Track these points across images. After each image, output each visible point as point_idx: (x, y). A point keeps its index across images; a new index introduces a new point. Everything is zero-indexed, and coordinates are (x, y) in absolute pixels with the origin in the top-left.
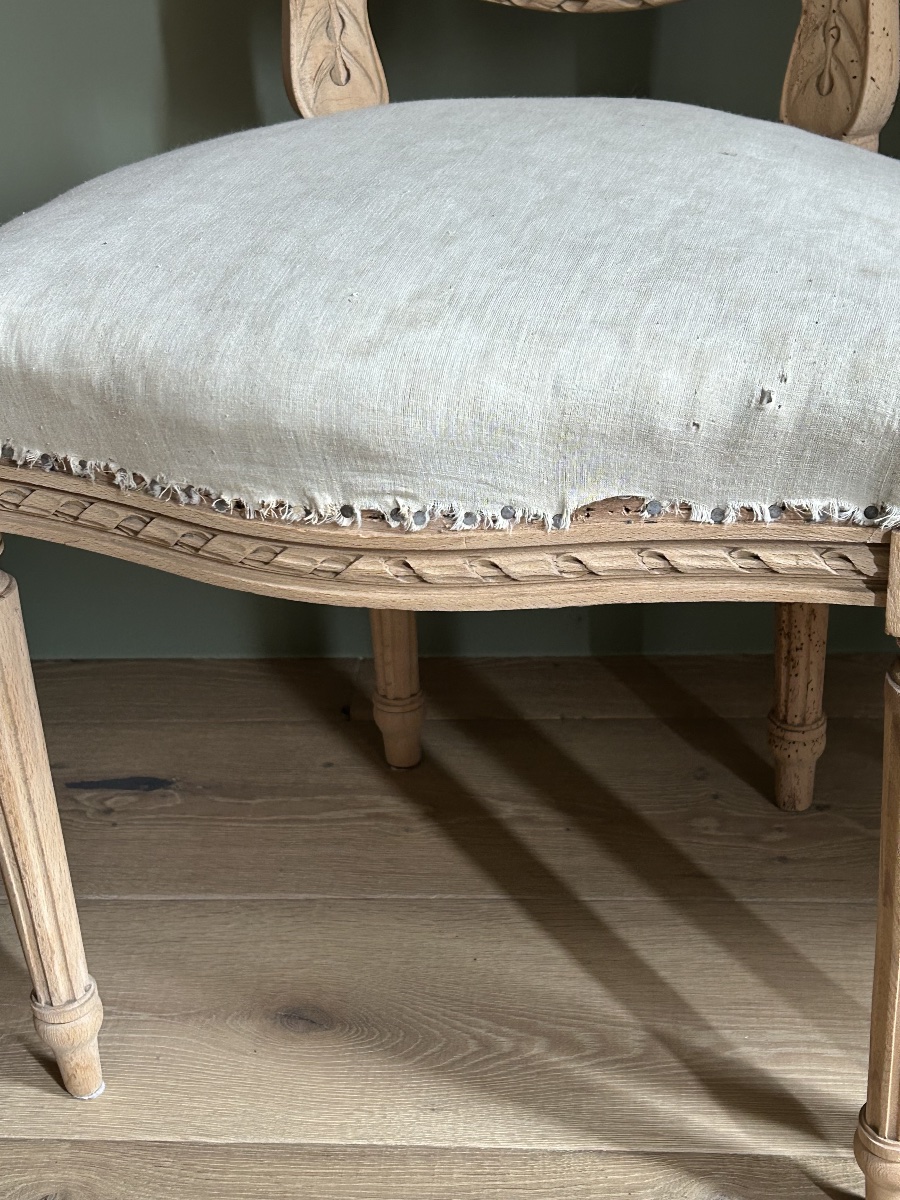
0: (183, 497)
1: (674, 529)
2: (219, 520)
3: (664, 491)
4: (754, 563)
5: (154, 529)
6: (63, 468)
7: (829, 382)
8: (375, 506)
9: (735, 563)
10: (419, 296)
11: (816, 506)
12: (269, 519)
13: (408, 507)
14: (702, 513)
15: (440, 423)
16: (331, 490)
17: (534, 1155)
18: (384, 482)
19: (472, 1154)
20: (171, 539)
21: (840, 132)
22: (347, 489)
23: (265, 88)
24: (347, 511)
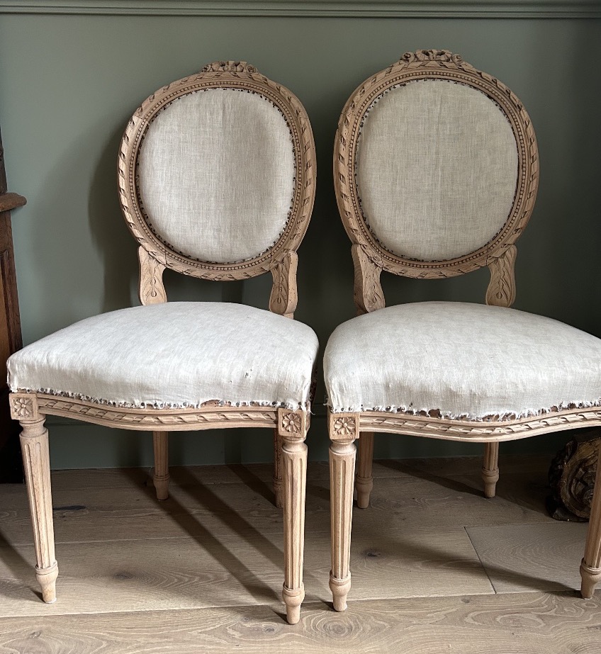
0: (99, 402)
1: (226, 408)
2: (109, 408)
3: (224, 399)
4: (246, 417)
5: (91, 411)
6: (66, 395)
7: (261, 371)
8: (150, 403)
9: (242, 417)
10: (165, 350)
11: (260, 402)
12: (122, 407)
13: (159, 403)
14: (234, 404)
15: (168, 381)
16: (139, 399)
17: (192, 610)
18: (153, 397)
19: (173, 611)
20: (95, 414)
21: (282, 313)
22: (143, 398)
23: (133, 296)
24: (143, 404)
